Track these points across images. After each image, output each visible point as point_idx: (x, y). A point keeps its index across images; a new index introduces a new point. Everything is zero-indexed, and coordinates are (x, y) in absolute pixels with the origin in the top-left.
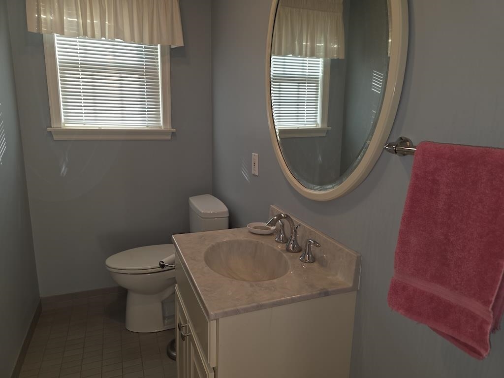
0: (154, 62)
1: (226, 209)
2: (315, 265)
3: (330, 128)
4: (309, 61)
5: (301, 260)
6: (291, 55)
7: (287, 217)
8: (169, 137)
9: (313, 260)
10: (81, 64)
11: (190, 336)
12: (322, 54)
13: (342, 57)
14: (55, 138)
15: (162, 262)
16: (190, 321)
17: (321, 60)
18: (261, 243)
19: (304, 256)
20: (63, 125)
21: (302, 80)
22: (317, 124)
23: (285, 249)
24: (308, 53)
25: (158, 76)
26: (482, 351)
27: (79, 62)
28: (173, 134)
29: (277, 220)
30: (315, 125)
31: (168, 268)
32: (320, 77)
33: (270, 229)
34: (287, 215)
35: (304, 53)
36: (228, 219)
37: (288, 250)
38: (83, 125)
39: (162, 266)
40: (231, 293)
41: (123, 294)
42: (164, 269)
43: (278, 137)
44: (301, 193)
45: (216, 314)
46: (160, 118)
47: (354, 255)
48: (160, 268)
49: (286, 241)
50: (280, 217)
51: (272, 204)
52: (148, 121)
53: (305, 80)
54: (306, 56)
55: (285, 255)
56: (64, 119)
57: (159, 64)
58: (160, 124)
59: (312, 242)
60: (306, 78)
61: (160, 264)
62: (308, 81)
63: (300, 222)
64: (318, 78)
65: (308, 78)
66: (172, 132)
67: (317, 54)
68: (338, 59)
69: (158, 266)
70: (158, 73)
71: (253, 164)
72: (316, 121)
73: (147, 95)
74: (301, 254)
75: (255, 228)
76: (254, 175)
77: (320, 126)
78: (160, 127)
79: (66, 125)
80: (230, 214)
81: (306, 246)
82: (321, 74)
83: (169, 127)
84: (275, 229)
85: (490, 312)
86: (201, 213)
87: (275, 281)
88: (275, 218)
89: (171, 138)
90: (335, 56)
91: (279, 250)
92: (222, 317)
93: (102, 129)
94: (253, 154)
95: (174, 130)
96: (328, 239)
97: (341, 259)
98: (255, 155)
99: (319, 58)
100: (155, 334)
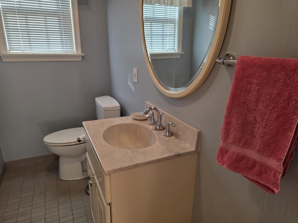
0: (67, 9)
1: (118, 105)
2: (173, 137)
3: (183, 53)
4: (170, 8)
5: (164, 135)
6: (158, 4)
7: (155, 109)
8: (80, 59)
9: (172, 134)
10: (17, 9)
11: (96, 183)
12: (178, 4)
13: (190, 6)
14: (4, 60)
15: (79, 138)
16: (95, 174)
17: (177, 8)
18: (140, 125)
19: (166, 133)
20: (8, 52)
21: (164, 21)
22: (175, 50)
23: (154, 128)
24: (169, 3)
25: (70, 18)
26: (275, 190)
27: (16, 8)
28: (83, 57)
29: (149, 111)
30: (174, 51)
31: (83, 142)
32: (177, 19)
33: (145, 116)
34: (155, 108)
35: (166, 3)
36: (120, 111)
37: (156, 129)
38: (22, 52)
39: (79, 141)
40: (119, 158)
41: (56, 158)
42: (81, 142)
43: (150, 59)
44: (164, 93)
45: (109, 172)
46: (73, 46)
47: (196, 131)
48: (78, 142)
49: (154, 123)
50: (150, 109)
51: (147, 101)
52: (66, 48)
53: (167, 22)
54: (168, 5)
55: (155, 132)
56: (9, 48)
57: (71, 10)
58: (74, 50)
59: (171, 124)
60: (167, 20)
61: (78, 140)
62: (169, 22)
63: (163, 112)
64: (176, 20)
65: (169, 20)
66: (82, 56)
67: (175, 4)
68: (188, 7)
69: (76, 140)
70: (70, 16)
71: (134, 76)
72: (175, 48)
73: (64, 31)
74: (164, 131)
75: (136, 116)
76: (135, 83)
77: (177, 52)
78: (74, 53)
79: (11, 51)
80: (121, 108)
81: (167, 126)
82: (177, 18)
83: (80, 53)
84: (148, 117)
85: (281, 166)
86: (102, 107)
87: (147, 148)
88: (148, 109)
89: (82, 60)
90: (186, 6)
91: (150, 129)
92: (113, 173)
93: (35, 54)
94: (134, 69)
95: (83, 54)
96: (180, 121)
97: (188, 134)
98: (135, 70)
99: (176, 7)
100: (78, 181)
